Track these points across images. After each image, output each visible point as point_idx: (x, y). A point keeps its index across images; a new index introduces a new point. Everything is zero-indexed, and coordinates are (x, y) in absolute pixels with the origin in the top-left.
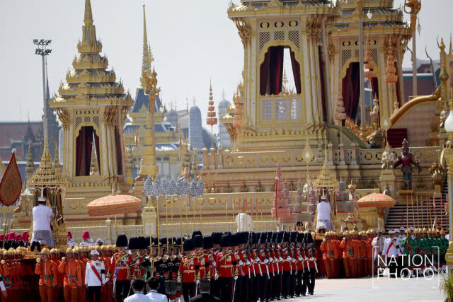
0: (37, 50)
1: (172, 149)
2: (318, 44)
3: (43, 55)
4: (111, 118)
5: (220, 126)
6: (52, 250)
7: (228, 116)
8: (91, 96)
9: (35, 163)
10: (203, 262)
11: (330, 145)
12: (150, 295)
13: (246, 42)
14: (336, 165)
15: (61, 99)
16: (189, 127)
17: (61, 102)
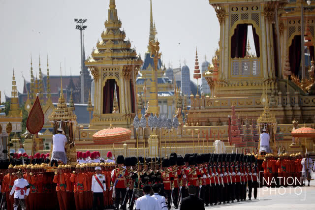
0: (77, 26)
1: (169, 95)
2: (272, 22)
3: (81, 29)
4: (127, 73)
5: (203, 80)
6: (66, 166)
7: (208, 73)
8: (114, 58)
9: (75, 104)
10: (176, 175)
11: (280, 93)
12: (153, 196)
13: (222, 21)
14: (284, 107)
15: (93, 60)
16: (181, 80)
17: (93, 62)
